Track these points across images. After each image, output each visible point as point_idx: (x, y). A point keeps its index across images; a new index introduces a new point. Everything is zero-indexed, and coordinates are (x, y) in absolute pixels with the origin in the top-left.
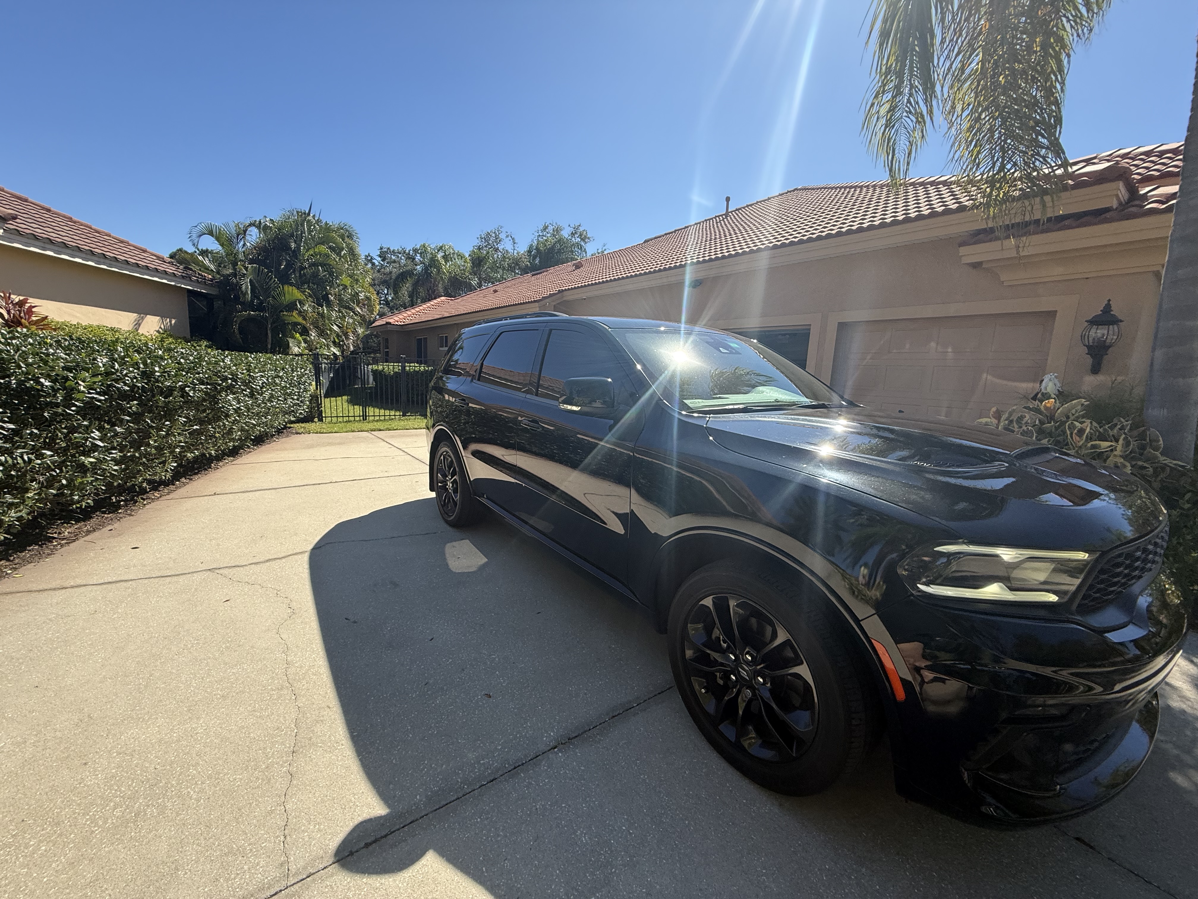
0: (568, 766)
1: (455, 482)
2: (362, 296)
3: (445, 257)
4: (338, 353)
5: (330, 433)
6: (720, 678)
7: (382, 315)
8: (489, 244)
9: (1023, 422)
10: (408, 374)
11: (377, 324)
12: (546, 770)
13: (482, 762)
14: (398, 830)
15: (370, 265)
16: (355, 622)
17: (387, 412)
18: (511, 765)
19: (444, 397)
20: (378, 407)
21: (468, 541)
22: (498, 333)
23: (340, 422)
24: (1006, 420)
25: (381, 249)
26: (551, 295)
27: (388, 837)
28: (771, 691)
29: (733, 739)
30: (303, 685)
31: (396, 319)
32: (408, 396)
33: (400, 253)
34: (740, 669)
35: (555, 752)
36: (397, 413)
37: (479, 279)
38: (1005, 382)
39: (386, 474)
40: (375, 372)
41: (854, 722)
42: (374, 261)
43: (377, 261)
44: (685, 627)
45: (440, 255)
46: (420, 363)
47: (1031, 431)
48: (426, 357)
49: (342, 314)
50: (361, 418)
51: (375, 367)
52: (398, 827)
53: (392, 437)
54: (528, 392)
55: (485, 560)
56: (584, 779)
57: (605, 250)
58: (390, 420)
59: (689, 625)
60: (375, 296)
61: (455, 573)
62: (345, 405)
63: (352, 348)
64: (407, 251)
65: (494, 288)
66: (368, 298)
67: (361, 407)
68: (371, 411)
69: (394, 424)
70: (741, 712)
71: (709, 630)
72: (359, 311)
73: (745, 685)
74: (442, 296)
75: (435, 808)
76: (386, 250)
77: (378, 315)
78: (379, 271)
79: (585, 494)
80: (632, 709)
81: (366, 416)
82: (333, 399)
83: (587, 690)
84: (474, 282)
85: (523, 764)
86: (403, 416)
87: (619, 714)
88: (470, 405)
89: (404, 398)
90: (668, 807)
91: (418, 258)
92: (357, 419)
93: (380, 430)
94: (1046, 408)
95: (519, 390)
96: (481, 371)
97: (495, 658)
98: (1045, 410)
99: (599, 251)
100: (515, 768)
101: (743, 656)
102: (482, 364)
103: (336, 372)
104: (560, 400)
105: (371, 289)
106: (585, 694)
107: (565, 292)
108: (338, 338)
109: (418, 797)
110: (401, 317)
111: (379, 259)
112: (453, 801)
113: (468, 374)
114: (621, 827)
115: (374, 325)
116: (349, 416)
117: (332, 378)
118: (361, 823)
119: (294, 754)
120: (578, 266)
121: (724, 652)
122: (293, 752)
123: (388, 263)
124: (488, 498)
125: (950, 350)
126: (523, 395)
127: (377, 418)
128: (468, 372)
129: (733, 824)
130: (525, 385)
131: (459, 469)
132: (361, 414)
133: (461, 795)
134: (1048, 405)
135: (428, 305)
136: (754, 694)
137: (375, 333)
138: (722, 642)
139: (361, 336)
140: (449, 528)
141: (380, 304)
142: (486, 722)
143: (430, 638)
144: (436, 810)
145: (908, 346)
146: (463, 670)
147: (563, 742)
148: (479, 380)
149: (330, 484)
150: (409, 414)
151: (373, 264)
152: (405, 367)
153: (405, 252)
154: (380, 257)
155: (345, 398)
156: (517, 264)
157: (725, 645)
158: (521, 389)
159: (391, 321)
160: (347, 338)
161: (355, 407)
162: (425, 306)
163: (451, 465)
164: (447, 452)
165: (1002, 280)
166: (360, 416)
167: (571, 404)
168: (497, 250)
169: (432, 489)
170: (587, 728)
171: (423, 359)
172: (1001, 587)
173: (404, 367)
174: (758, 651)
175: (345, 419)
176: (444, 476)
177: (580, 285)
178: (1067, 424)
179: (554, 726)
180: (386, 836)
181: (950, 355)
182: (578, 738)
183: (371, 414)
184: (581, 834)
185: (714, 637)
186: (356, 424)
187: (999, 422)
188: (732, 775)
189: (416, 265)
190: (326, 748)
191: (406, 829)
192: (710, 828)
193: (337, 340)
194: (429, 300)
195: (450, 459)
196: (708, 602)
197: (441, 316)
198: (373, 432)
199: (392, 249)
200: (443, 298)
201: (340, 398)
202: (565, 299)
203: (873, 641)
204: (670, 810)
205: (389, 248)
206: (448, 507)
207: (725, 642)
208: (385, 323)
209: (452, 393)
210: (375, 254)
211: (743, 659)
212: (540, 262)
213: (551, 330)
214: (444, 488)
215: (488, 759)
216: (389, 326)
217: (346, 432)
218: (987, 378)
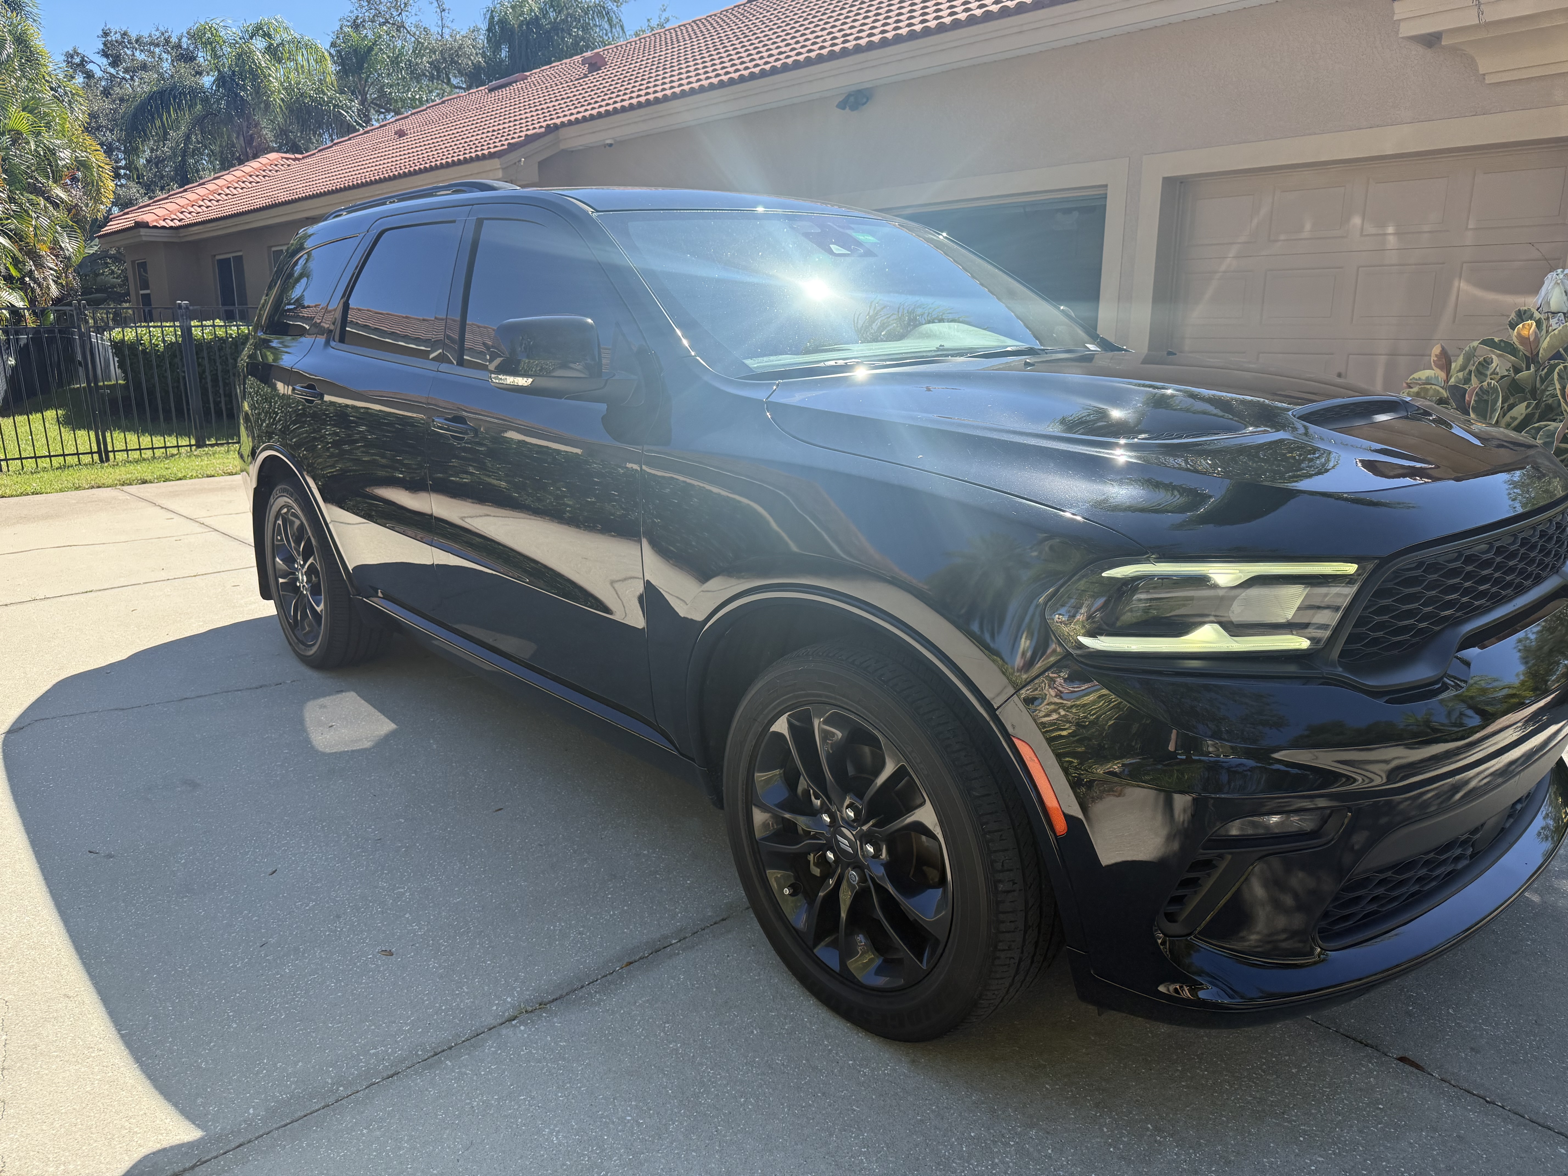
0: (536, 1043)
1: (311, 571)
2: (65, 156)
3: (272, 51)
4: (20, 304)
5: (21, 494)
6: (815, 864)
7: (125, 204)
8: (379, 14)
9: (1489, 373)
10: (201, 346)
11: (113, 226)
12: (495, 1052)
13: (372, 1052)
14: (216, 1157)
15: (80, 79)
16: (110, 856)
17: (158, 441)
18: (428, 1051)
19: (274, 388)
20: (136, 431)
21: (353, 694)
22: (374, 232)
23: (45, 469)
24: (1460, 371)
25: (106, 34)
26: (530, 139)
27: (197, 1169)
28: (888, 866)
29: (837, 968)
30: (12, 967)
31: (161, 212)
32: (206, 402)
33: (157, 45)
34: (839, 838)
35: (515, 1026)
36: (184, 441)
37: (362, 103)
38: (1491, 296)
39: (164, 575)
40: (118, 347)
41: (1001, 887)
42: (90, 66)
43: (99, 66)
44: (750, 780)
45: (259, 44)
46: (229, 317)
47: (1495, 389)
48: (243, 301)
49: (20, 205)
50: (96, 456)
51: (116, 334)
52: (215, 1154)
53: (174, 494)
54: (441, 359)
55: (392, 726)
56: (564, 1059)
57: (667, 20)
58: (167, 457)
59: (757, 775)
60: (101, 156)
61: (324, 754)
62: (53, 430)
63: (54, 291)
64: (174, 40)
65: (397, 126)
66: (83, 165)
67: (92, 434)
68: (117, 439)
69: (177, 466)
70: (843, 915)
71: (791, 781)
72: (63, 195)
73: (848, 865)
74: (273, 150)
75: (283, 1123)
76: (118, 37)
77: (114, 204)
78: (106, 93)
79: (612, 583)
80: (668, 949)
81: (107, 452)
82: (21, 419)
83: (583, 926)
84: (350, 116)
85: (450, 1048)
86: (198, 446)
87: (641, 958)
88: (327, 398)
89: (195, 402)
90: (713, 1083)
91: (202, 57)
92: (86, 459)
93: (144, 482)
94: (1523, 340)
95: (424, 355)
96: (344, 321)
97: (404, 894)
98: (1522, 343)
99: (654, 23)
100: (436, 1054)
101: (841, 812)
102: (346, 307)
103: (23, 354)
104: (492, 367)
105: (89, 140)
106: (580, 933)
107: (563, 132)
108: (16, 266)
109: (251, 1111)
110: (171, 207)
111: (104, 61)
112: (319, 1110)
113: (318, 329)
114: (624, 1118)
115: (107, 229)
116: (64, 455)
117: (14, 369)
118: (146, 1157)
119: (5, 1072)
120: (595, 65)
121: (814, 813)
122: (3, 1069)
123: (126, 71)
124: (386, 597)
125: (1390, 230)
126: (434, 366)
127: (135, 455)
128: (316, 325)
129: (824, 1094)
130: (434, 345)
131: (318, 541)
132: (95, 449)
133: (331, 1100)
134: (1525, 333)
135: (238, 173)
136: (863, 879)
137: (113, 252)
138: (813, 798)
139: (76, 260)
140: (308, 672)
141: (117, 176)
142: (382, 993)
143: (270, 870)
144: (286, 1125)
145: (1308, 226)
146: (338, 917)
147: (530, 1009)
148: (342, 340)
149: (33, 604)
150: (213, 441)
151: (89, 75)
152: (189, 329)
153: (167, 41)
154: (106, 55)
155: (50, 414)
156: (453, 62)
157: (818, 802)
158: (429, 353)
159: (149, 218)
160: (40, 265)
161: (78, 433)
162: (229, 178)
163: (300, 535)
164: (289, 507)
165: (1481, 72)
166: (92, 453)
167: (515, 373)
168: (400, 27)
169: (266, 594)
170: (577, 985)
171: (236, 309)
172: (1215, 630)
173: (187, 332)
174: (860, 796)
175: (56, 461)
176: (290, 560)
177: (594, 112)
178: (1557, 370)
179: (515, 988)
180: (193, 1168)
181: (1392, 241)
182: (558, 1001)
183: (120, 445)
184: (551, 1133)
185: (800, 789)
186: (85, 471)
187: (1448, 373)
188: (837, 1027)
189: (200, 73)
190: (67, 1058)
191: (230, 1155)
192: (783, 1104)
193: (14, 273)
194: (241, 162)
195: (297, 523)
196: (781, 726)
197: (268, 202)
198: (126, 488)
199: (134, 36)
200: (273, 156)
201: (39, 415)
202: (563, 146)
203: (1015, 740)
204: (714, 1087)
205: (125, 34)
206: (303, 628)
207: (817, 798)
208: (131, 224)
209: (290, 376)
210: (91, 49)
211: (843, 818)
212: (511, 56)
213: (480, 222)
214: (292, 587)
215: (385, 1046)
216: (143, 231)
217: (61, 491)
218: (1464, 288)
